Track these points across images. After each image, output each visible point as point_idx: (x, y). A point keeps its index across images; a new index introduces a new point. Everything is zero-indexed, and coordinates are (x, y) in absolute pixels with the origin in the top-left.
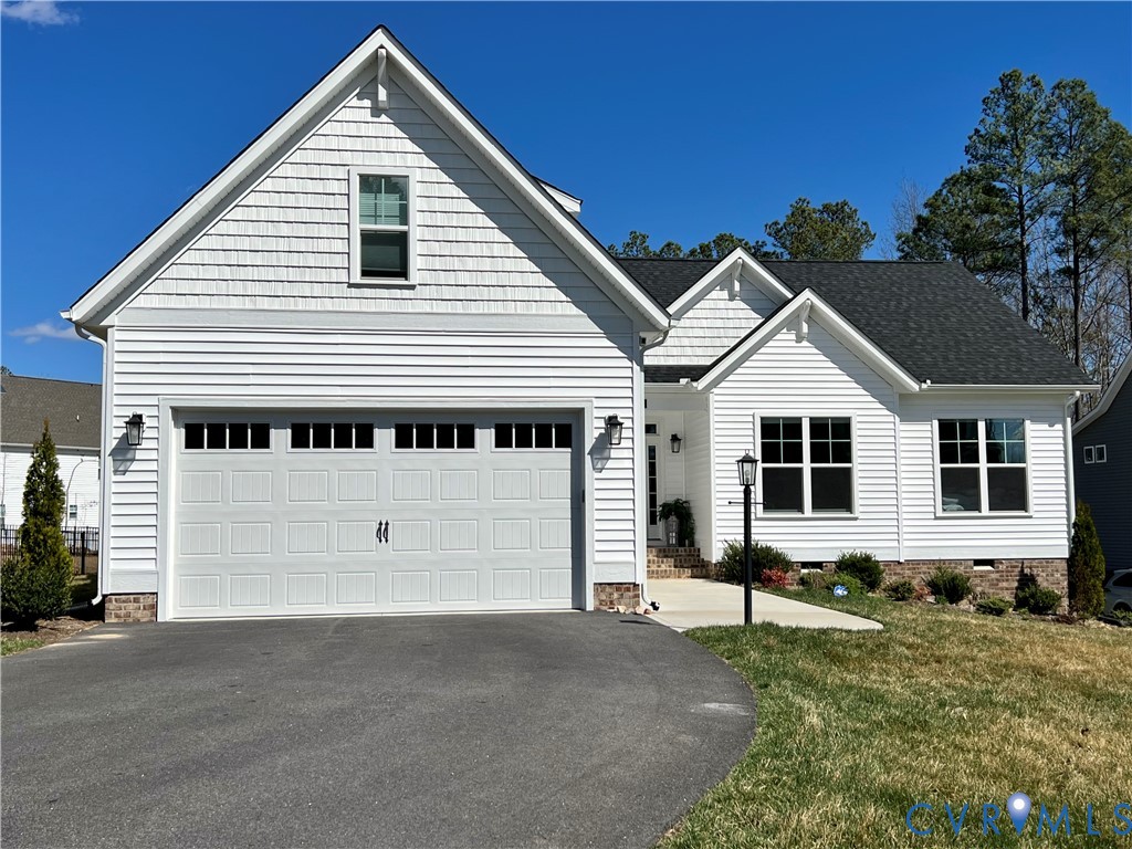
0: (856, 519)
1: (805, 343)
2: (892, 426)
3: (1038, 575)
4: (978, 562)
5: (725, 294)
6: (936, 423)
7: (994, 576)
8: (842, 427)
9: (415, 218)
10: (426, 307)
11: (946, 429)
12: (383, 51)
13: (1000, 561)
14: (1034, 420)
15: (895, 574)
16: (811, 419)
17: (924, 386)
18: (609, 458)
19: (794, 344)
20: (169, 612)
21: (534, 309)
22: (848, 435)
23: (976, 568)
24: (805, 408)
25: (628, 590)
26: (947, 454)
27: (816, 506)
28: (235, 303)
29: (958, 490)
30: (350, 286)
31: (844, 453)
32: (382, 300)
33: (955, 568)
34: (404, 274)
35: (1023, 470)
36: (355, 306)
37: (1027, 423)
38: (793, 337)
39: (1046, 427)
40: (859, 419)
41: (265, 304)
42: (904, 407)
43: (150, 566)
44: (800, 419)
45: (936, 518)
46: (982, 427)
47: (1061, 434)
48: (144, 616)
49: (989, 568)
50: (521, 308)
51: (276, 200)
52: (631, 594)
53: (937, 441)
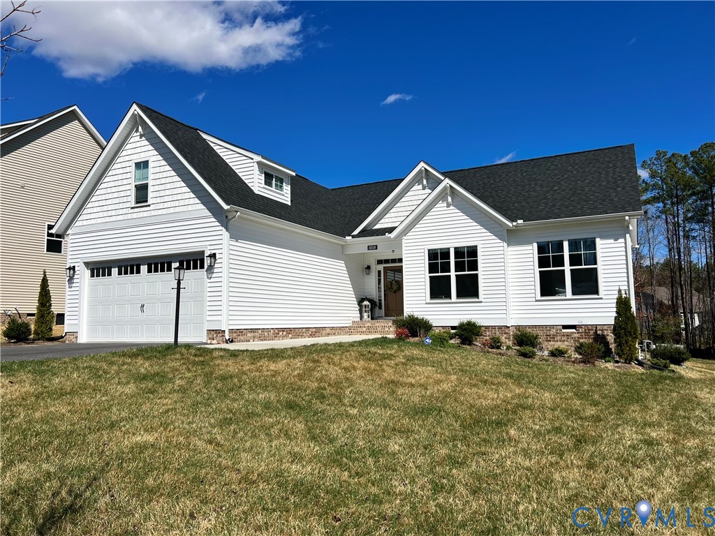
0: (481, 302)
1: (452, 207)
2: (502, 248)
4: (565, 327)
5: (420, 187)
6: (535, 245)
7: (576, 335)
8: (473, 252)
10: (153, 213)
11: (541, 249)
12: (136, 112)
13: (580, 326)
16: (455, 248)
18: (213, 273)
19: (446, 208)
20: (83, 339)
22: (476, 255)
23: (564, 331)
24: (451, 243)
26: (543, 262)
27: (459, 296)
29: (550, 285)
30: (132, 208)
31: (474, 266)
32: (142, 213)
33: (550, 330)
34: (147, 201)
35: (596, 269)
37: (598, 241)
38: (445, 205)
39: (612, 241)
40: (482, 246)
42: (511, 237)
43: (76, 322)
44: (449, 248)
45: (536, 301)
46: (566, 244)
47: (623, 245)
48: (74, 340)
49: (574, 330)
50: (185, 209)
52: (221, 335)
53: (536, 256)
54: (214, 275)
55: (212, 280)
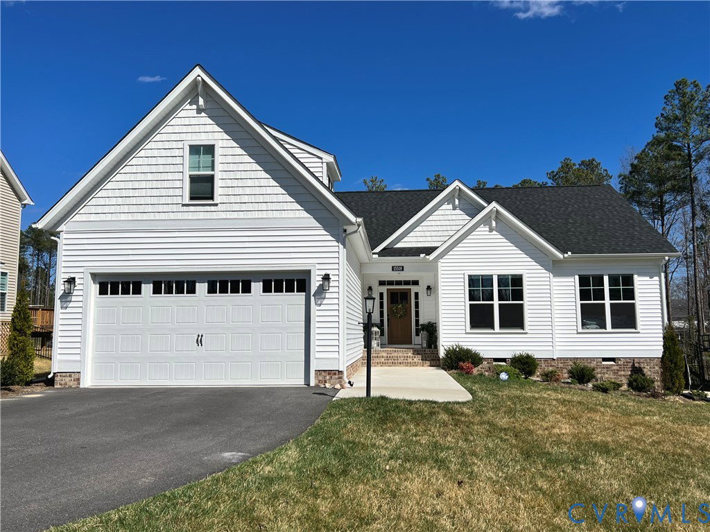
0: (526, 333)
1: (494, 232)
2: (548, 279)
3: (644, 368)
4: (605, 359)
5: (450, 206)
6: (577, 277)
7: (615, 368)
8: (517, 280)
9: (218, 167)
10: (223, 215)
11: (584, 281)
12: (200, 78)
13: (619, 359)
14: (640, 274)
15: (551, 366)
16: (498, 275)
17: (566, 255)
18: (325, 298)
19: (488, 233)
20: (87, 382)
21: (284, 214)
22: (521, 285)
23: (604, 363)
24: (495, 269)
25: (335, 374)
26: (584, 295)
27: (502, 326)
28: (123, 217)
29: (592, 316)
30: (183, 205)
31: (519, 295)
32: (200, 213)
33: (590, 363)
34: (212, 198)
35: (633, 304)
36: (186, 216)
37: (635, 277)
38: (488, 229)
39: (648, 278)
40: (528, 275)
41: (139, 217)
42: (556, 268)
43: (78, 358)
44: (492, 276)
45: (578, 333)
46: (606, 279)
47: (658, 283)
48: (74, 384)
49: (612, 363)
50: (276, 214)
51: (146, 161)
52: (337, 376)
53: (578, 288)
54: (325, 301)
55: (322, 307)
